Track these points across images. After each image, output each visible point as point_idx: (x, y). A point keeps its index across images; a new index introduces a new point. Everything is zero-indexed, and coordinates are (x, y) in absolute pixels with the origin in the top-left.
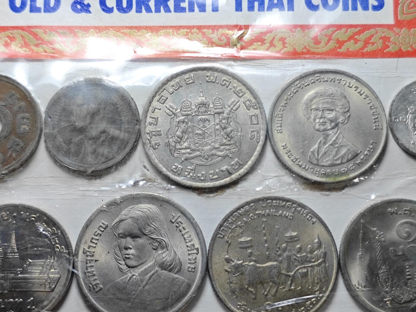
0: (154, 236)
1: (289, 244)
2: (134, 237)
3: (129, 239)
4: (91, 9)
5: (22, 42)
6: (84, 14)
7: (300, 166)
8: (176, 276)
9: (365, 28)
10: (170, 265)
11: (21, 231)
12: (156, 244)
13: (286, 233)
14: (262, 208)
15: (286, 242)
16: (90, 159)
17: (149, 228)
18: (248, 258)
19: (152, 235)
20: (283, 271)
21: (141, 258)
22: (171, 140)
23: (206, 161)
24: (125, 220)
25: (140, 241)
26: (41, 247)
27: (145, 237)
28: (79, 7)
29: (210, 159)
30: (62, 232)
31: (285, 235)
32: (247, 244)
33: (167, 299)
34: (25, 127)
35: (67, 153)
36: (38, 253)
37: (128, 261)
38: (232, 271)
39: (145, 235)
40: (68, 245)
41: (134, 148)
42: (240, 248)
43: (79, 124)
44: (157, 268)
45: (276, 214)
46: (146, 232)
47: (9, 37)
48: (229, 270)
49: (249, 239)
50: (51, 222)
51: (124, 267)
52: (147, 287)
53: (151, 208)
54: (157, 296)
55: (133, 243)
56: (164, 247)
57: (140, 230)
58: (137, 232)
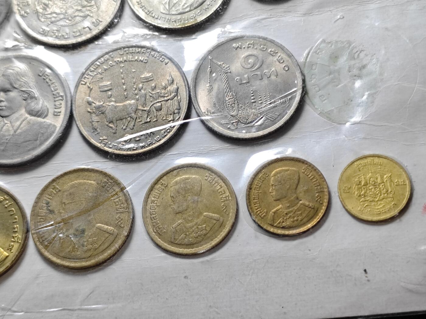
0: (23, 89)
1: (145, 83)
2: (7, 91)
7: (153, 17)
8: (45, 120)
12: (26, 95)
13: (142, 75)
14: (120, 56)
15: (142, 82)
17: (19, 83)
18: (108, 100)
19: (22, 88)
20: (139, 107)
23: (70, 22)
25: (12, 94)
27: (16, 90)
29: (73, 20)
31: (141, 77)
32: (107, 87)
37: (1, 112)
38: (93, 111)
39: (16, 88)
42: (101, 91)
44: (27, 115)
45: (132, 60)
46: (17, 86)
48: (91, 111)
49: (109, 83)
52: (19, 131)
53: (20, 66)
54: (27, 139)
55: (5, 96)
56: (33, 98)
57: (11, 84)
58: (8, 86)
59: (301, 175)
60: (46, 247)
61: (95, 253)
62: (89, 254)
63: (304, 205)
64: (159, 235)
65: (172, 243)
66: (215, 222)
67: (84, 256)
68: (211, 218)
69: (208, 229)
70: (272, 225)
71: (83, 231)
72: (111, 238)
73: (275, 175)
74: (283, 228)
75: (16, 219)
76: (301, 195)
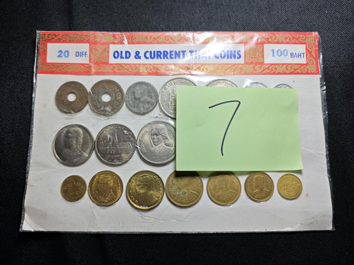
0: (163, 135)
2: (157, 135)
3: (155, 136)
4: (141, 58)
5: (118, 69)
6: (139, 59)
8: (171, 148)
9: (235, 64)
10: (169, 144)
11: (119, 133)
12: (164, 137)
16: (142, 109)
17: (162, 132)
21: (159, 142)
22: (169, 103)
24: (154, 129)
26: (126, 138)
27: (160, 135)
28: (137, 57)
30: (132, 133)
33: (168, 156)
34: (119, 98)
35: (134, 107)
36: (124, 140)
37: (155, 143)
40: (134, 138)
41: (156, 105)
43: (137, 97)
44: (164, 145)
46: (161, 133)
47: (114, 67)
50: (128, 130)
51: (153, 145)
52: (161, 152)
53: (162, 126)
54: (165, 155)
55: (156, 137)
56: (167, 138)
57: (159, 133)
58: (158, 133)
59: (265, 179)
60: (172, 197)
61: (190, 201)
62: (188, 202)
63: (265, 190)
64: (213, 197)
65: (217, 200)
66: (233, 194)
67: (186, 202)
68: (232, 192)
69: (231, 196)
70: (254, 197)
71: (185, 193)
72: (196, 196)
73: (255, 178)
74: (258, 198)
75: (160, 186)
76: (264, 187)
